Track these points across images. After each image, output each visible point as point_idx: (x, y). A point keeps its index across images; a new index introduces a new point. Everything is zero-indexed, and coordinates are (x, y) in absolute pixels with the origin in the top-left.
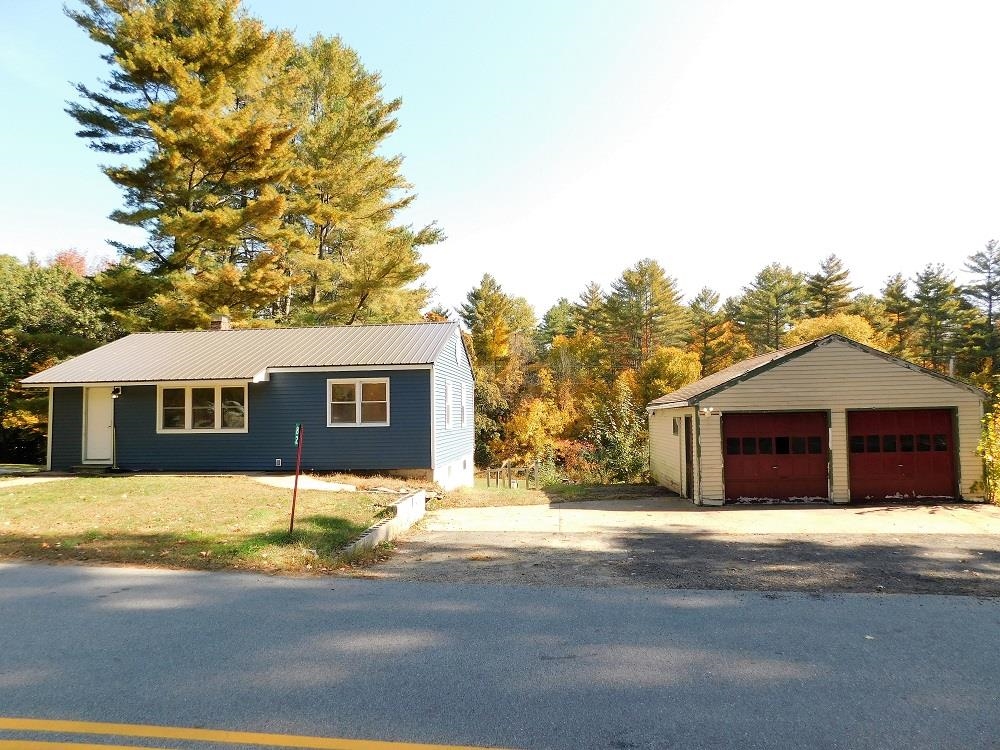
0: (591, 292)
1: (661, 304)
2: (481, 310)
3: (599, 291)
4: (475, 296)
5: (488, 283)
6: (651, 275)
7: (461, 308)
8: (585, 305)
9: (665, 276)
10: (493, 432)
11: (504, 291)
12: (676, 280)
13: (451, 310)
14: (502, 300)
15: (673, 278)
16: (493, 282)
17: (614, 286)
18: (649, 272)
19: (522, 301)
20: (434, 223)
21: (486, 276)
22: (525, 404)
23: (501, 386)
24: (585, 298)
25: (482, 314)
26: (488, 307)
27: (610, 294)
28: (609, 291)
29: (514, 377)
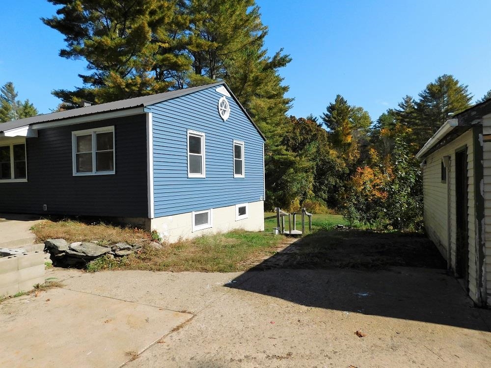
0: (406, 102)
1: (455, 104)
2: (335, 116)
3: (412, 101)
4: (331, 108)
5: (340, 101)
6: (448, 85)
7: (323, 116)
8: (402, 110)
9: (458, 85)
10: (340, 186)
11: (349, 104)
12: (466, 87)
13: (318, 117)
14: (348, 109)
15: (464, 86)
16: (342, 99)
17: (421, 96)
18: (446, 83)
19: (360, 109)
20: (281, 50)
21: (338, 96)
22: (359, 170)
23: (346, 160)
24: (402, 106)
25: (335, 118)
26: (339, 114)
27: (419, 101)
28: (418, 99)
29: (354, 154)
